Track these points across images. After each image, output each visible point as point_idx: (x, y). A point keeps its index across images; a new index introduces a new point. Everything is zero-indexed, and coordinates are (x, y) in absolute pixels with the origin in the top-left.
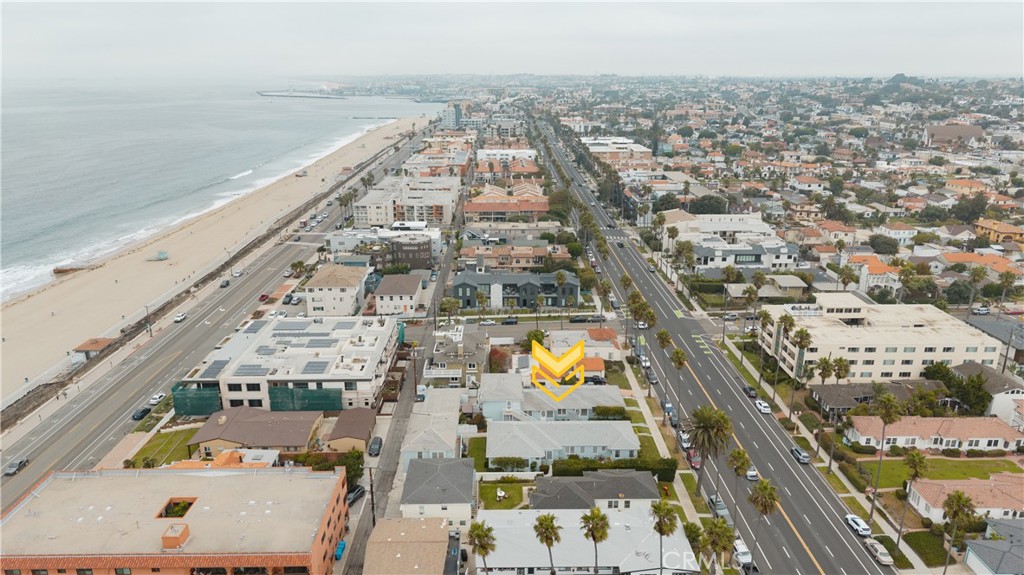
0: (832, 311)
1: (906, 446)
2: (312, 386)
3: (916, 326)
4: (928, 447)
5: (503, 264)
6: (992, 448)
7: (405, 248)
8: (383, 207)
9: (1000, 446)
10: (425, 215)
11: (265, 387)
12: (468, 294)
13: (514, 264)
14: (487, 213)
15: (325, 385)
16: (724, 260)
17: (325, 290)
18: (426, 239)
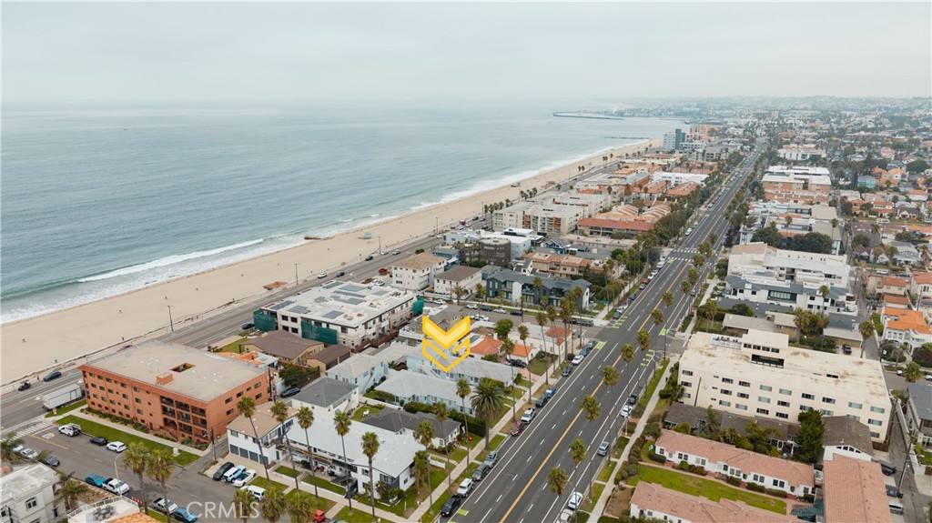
0: (750, 346)
1: (696, 465)
2: (324, 326)
3: (829, 376)
4: (718, 471)
5: (553, 269)
6: (778, 488)
7: (486, 248)
8: (515, 215)
9: (787, 489)
10: (546, 224)
11: (299, 320)
12: (496, 287)
13: (562, 271)
14: (596, 228)
15: (331, 327)
16: (754, 293)
17: (404, 269)
18: (506, 242)
